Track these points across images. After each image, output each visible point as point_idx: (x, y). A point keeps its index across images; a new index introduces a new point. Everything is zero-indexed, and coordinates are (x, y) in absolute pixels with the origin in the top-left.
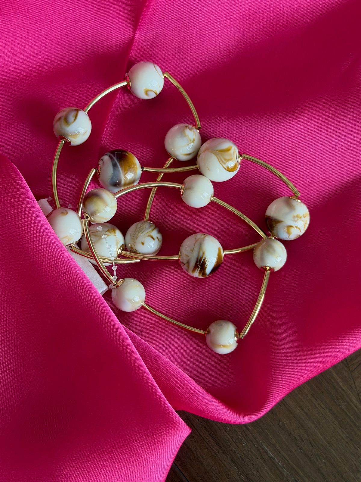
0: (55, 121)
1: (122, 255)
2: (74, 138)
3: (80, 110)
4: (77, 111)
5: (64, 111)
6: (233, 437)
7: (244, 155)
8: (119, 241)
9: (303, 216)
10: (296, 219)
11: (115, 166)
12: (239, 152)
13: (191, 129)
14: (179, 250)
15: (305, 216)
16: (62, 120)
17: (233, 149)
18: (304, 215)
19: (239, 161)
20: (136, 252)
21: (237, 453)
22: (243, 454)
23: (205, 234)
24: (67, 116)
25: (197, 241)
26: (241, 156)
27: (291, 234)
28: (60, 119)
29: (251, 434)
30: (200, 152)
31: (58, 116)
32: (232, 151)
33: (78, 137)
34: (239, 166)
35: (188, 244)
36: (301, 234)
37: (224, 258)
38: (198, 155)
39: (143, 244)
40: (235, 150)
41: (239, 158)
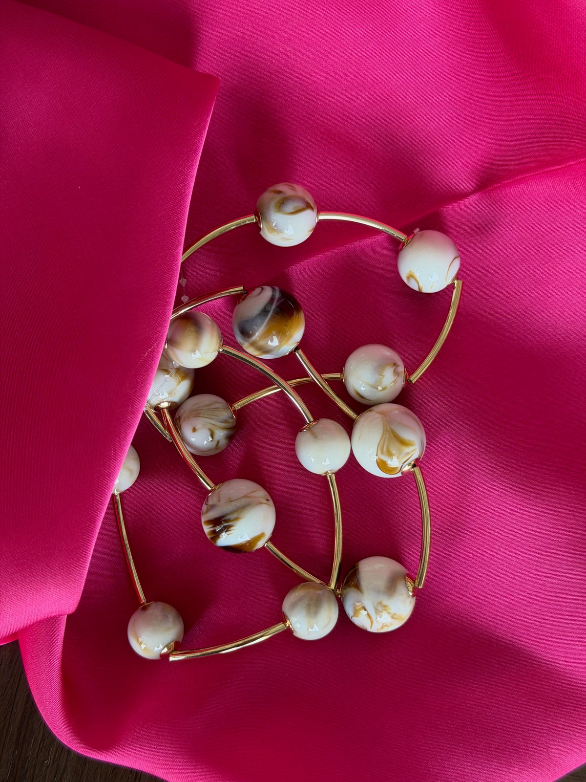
0: (272, 188)
1: (160, 412)
2: (268, 229)
3: (312, 209)
4: (308, 206)
5: (294, 189)
6: (44, 741)
7: (417, 470)
8: (175, 394)
9: (392, 615)
10: (380, 608)
11: (265, 311)
12: (417, 460)
13: (396, 373)
14: (223, 482)
15: (395, 616)
16: (279, 197)
17: (411, 448)
18: (395, 614)
19: (406, 468)
20: (178, 428)
21: (27, 761)
22: (32, 770)
23: (268, 500)
24: (289, 199)
25: (248, 497)
26: (414, 466)
27: (357, 617)
28: (279, 192)
29: (67, 761)
30: (374, 408)
31: (282, 187)
32: (407, 450)
33: (275, 235)
34: (399, 475)
35: (240, 488)
36: (369, 630)
37: (256, 550)
38: (371, 409)
39: (194, 430)
40: (415, 451)
41: (409, 465)
